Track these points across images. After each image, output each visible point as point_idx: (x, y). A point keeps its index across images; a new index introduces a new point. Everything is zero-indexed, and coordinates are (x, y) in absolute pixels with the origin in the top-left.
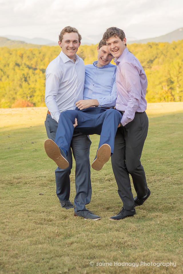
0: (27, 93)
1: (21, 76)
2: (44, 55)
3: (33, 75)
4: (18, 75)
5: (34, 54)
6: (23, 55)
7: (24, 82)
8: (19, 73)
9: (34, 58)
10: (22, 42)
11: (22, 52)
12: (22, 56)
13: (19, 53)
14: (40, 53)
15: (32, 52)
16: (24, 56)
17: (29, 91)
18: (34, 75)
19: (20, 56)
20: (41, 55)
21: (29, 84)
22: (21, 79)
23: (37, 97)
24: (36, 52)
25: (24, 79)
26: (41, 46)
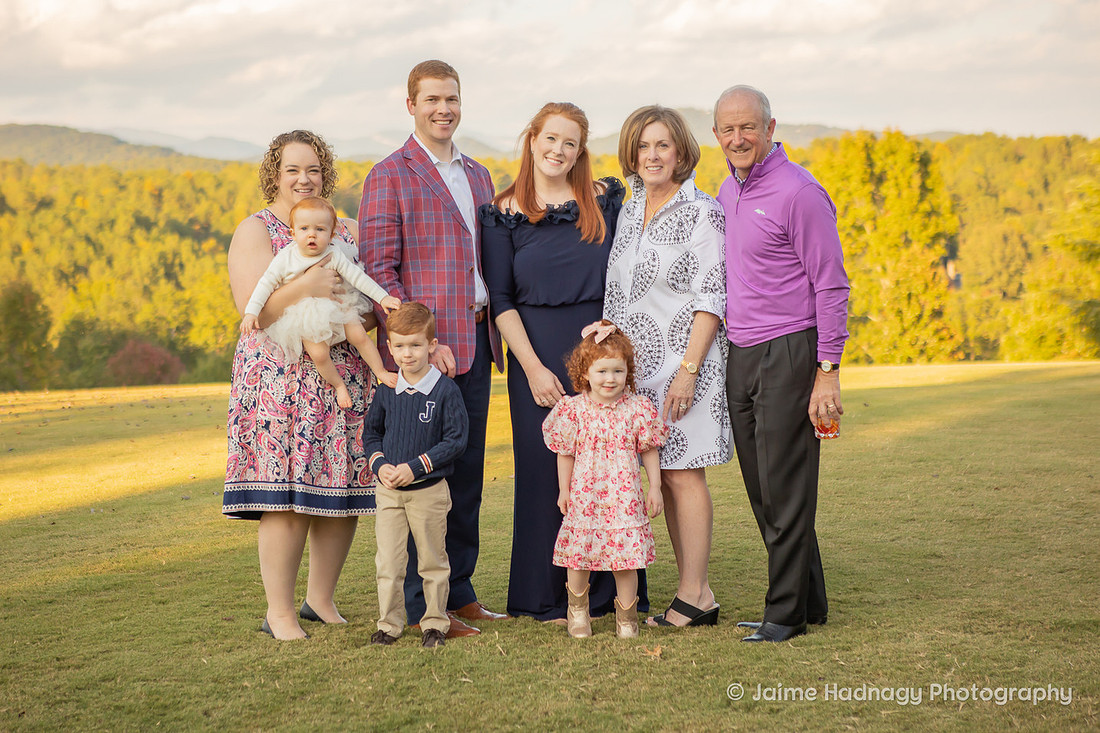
0: (169, 318)
1: (155, 260)
2: (232, 194)
3: (193, 257)
4: (143, 257)
5: (202, 190)
6: (160, 191)
7: (163, 281)
8: (147, 252)
9: (198, 201)
10: (167, 151)
11: (160, 182)
12: (158, 196)
13: (149, 186)
14: (219, 185)
15: (192, 181)
16: (166, 194)
17: (176, 312)
18: (198, 257)
19: (152, 195)
20: (223, 192)
21: (179, 286)
22: (155, 270)
23: (200, 331)
24: (207, 183)
25: (162, 271)
26: (226, 163)
